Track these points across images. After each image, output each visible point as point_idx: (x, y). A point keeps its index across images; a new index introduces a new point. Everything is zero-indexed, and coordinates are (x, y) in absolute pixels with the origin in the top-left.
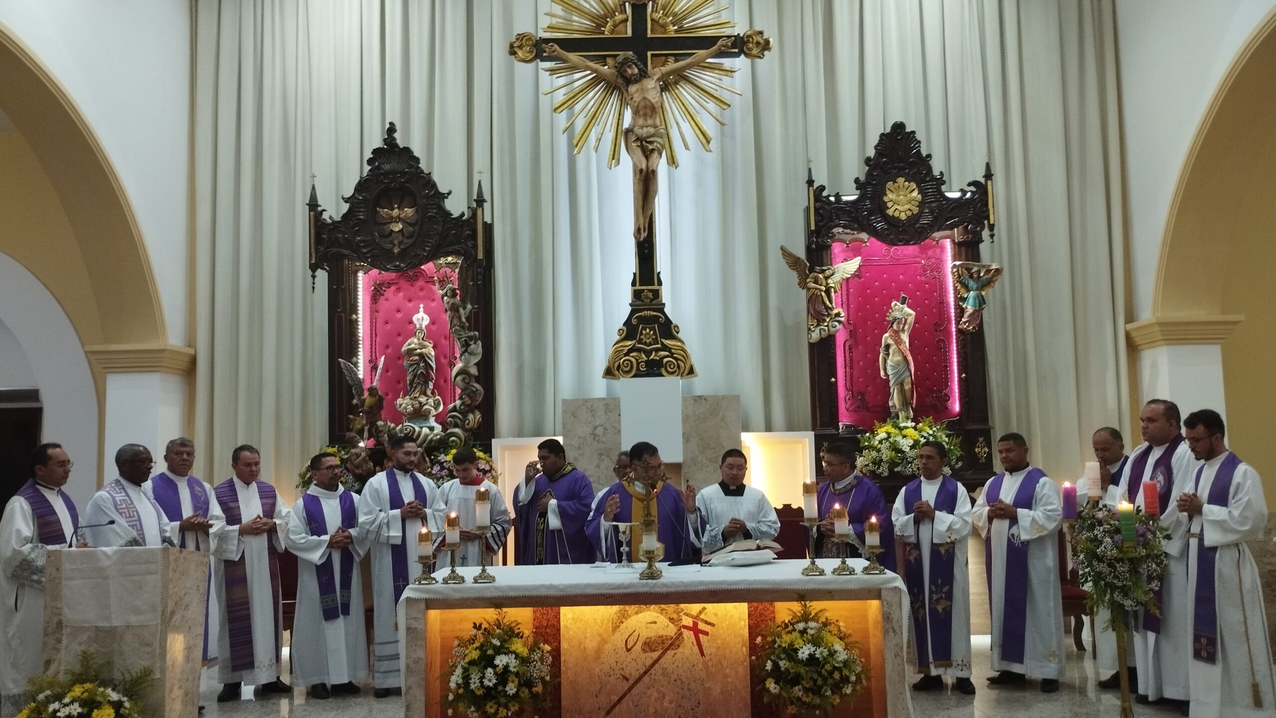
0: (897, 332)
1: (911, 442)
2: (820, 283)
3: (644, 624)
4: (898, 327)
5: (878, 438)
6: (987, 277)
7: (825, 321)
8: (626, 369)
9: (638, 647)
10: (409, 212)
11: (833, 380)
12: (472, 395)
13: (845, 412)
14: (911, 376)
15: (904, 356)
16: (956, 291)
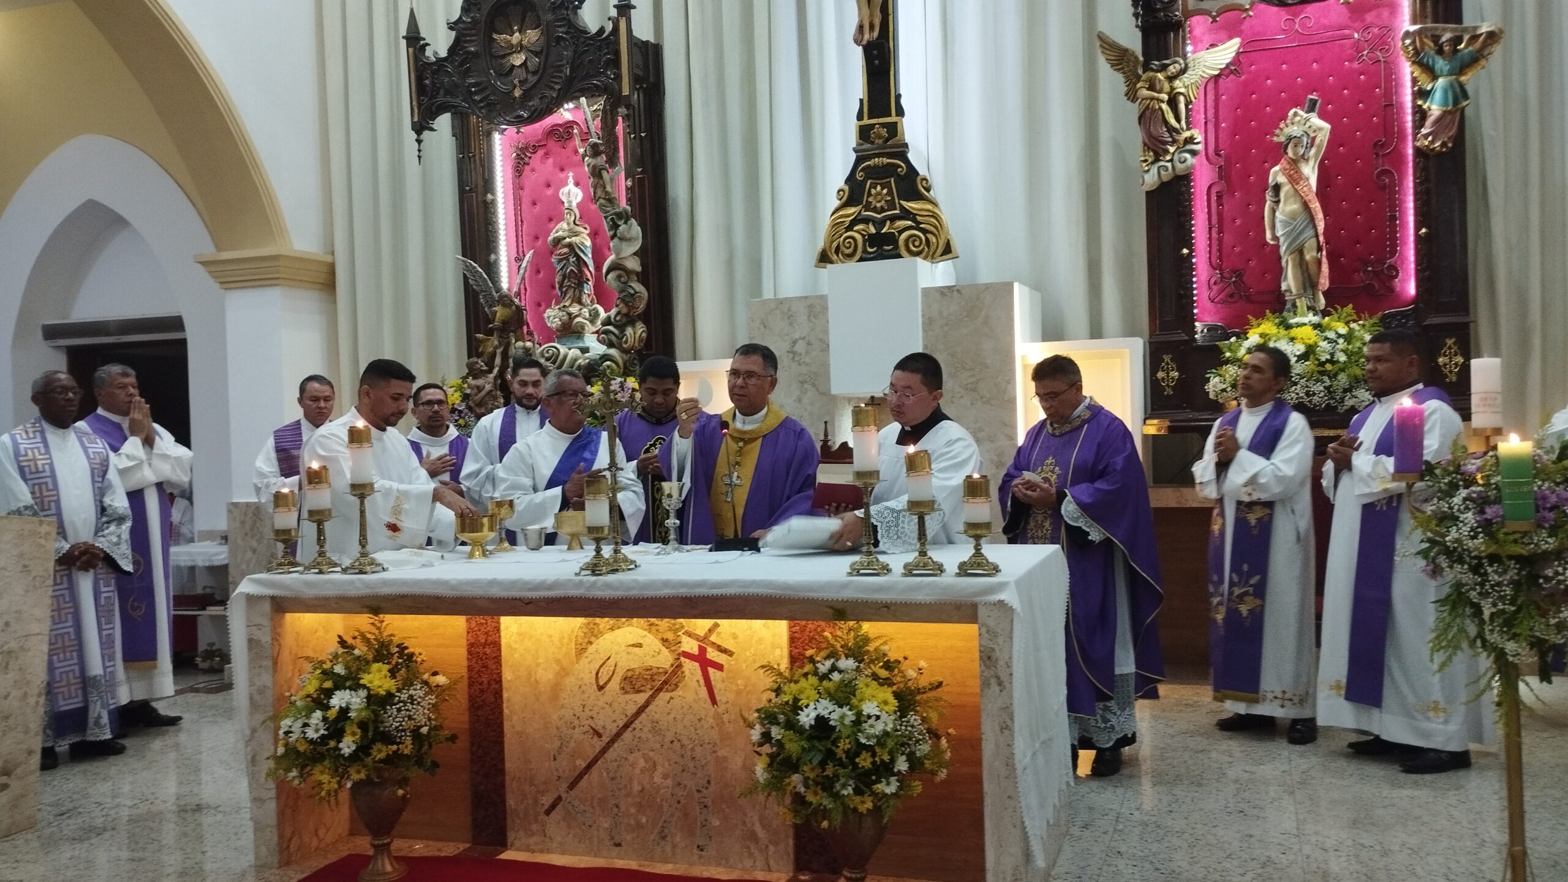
0: (1294, 162)
1: (1300, 349)
2: (1158, 88)
3: (623, 648)
4: (1295, 154)
5: (1247, 344)
6: (1470, 48)
7: (1167, 152)
8: (848, 251)
9: (614, 685)
10: (532, 36)
11: (1185, 251)
12: (628, 299)
13: (1209, 304)
14: (1317, 236)
15: (1306, 206)
16: (1414, 81)
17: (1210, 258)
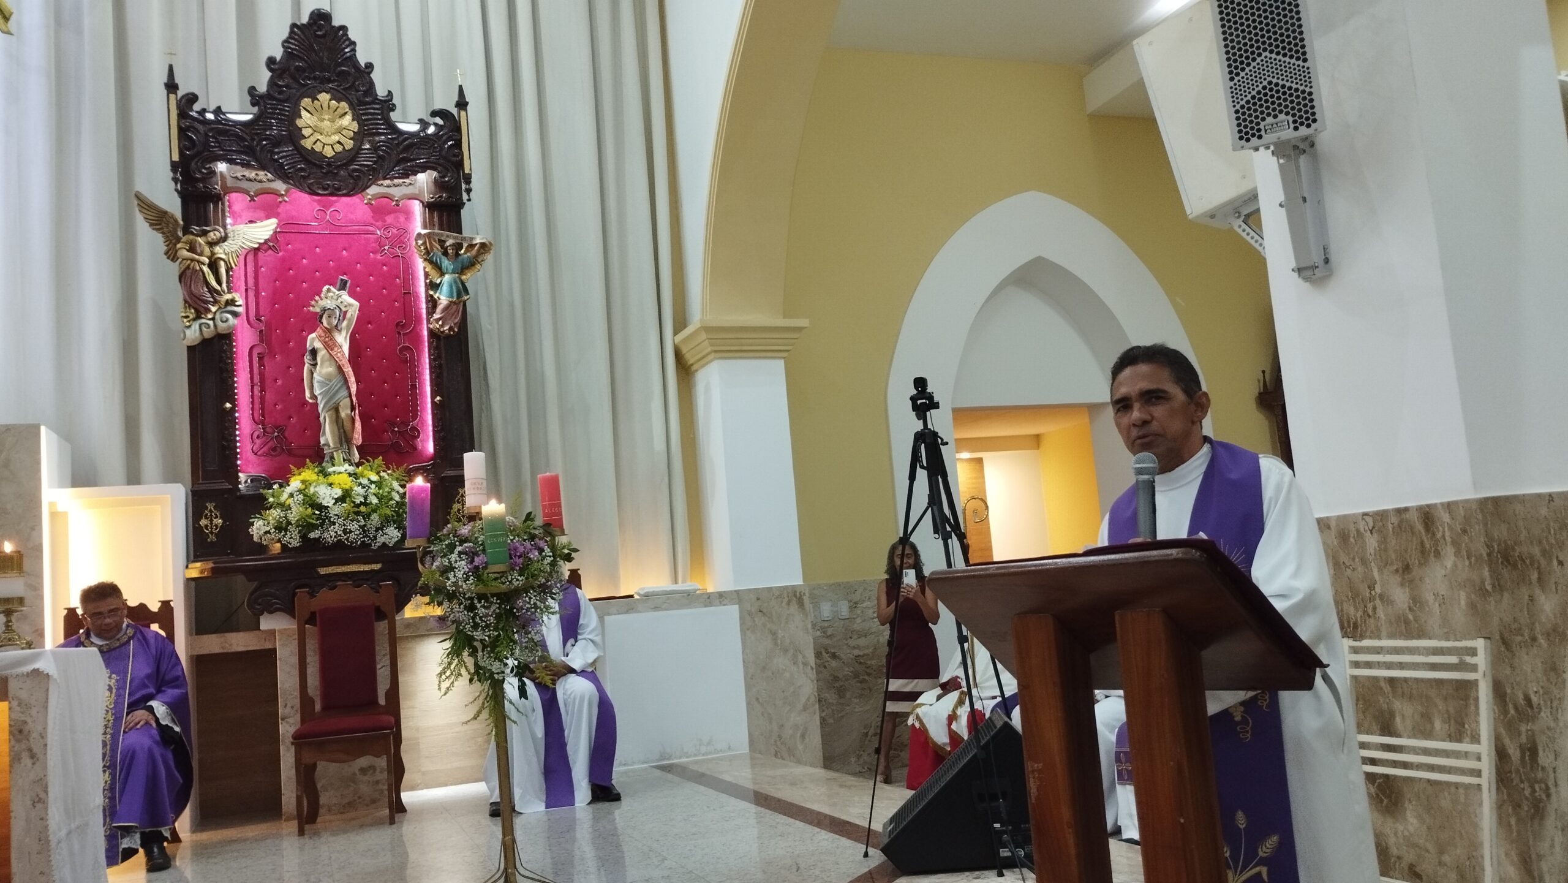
0: (329, 331)
1: (338, 492)
2: (199, 251)
4: (329, 323)
6: (469, 254)
7: (209, 311)
11: (228, 405)
13: (252, 457)
14: (350, 396)
15: (340, 368)
16: (427, 275)
17: (253, 414)
